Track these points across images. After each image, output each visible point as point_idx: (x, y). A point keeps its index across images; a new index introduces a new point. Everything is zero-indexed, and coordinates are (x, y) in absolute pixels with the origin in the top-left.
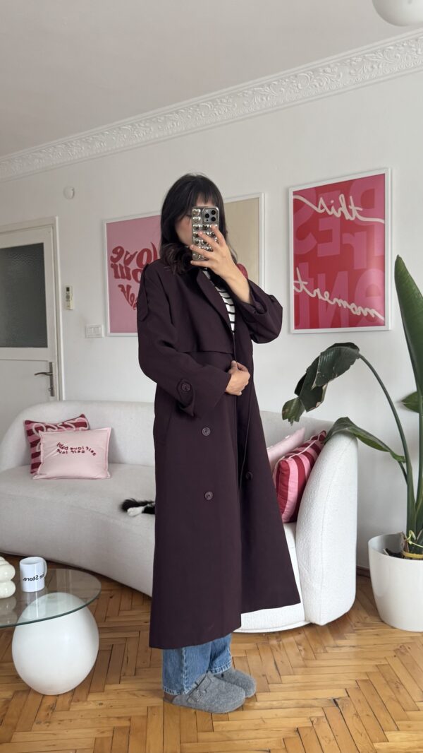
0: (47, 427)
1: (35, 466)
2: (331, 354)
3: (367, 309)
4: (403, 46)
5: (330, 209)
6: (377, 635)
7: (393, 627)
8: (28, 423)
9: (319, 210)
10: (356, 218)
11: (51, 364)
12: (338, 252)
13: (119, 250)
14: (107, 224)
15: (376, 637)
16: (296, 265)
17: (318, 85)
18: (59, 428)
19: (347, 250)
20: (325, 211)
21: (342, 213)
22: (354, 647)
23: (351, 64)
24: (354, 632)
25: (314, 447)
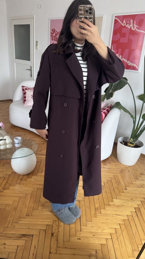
1: (25, 101)
3: (133, 64)
5: (127, 25)
6: (116, 165)
7: (121, 163)
9: (123, 25)
10: (135, 29)
12: (127, 42)
15: (115, 166)
16: (112, 44)
19: (130, 41)
20: (125, 25)
21: (131, 27)
22: (108, 168)
24: (109, 163)
25: (107, 110)
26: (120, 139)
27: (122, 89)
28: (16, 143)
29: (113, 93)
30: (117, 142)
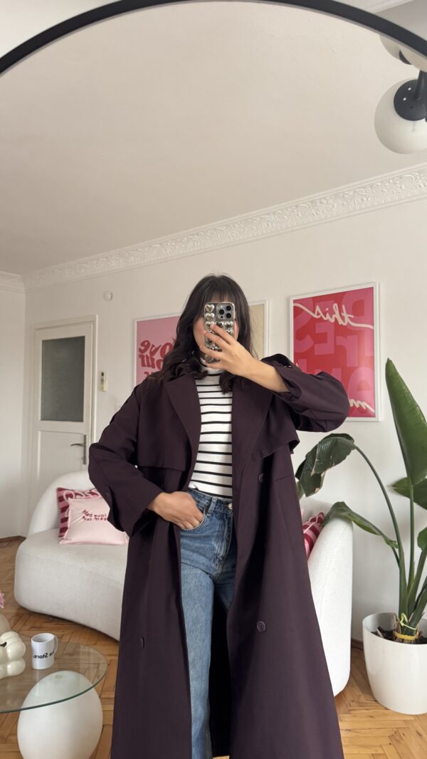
0: (76, 494)
1: (63, 530)
2: (328, 444)
3: (359, 402)
4: (389, 182)
5: (325, 316)
6: (372, 717)
7: (386, 709)
8: (60, 490)
9: (315, 316)
10: (348, 323)
11: (85, 436)
12: (333, 352)
13: (146, 344)
14: (138, 323)
15: (370, 719)
17: (315, 214)
18: (86, 495)
19: (340, 351)
20: (321, 317)
21: (336, 320)
22: (349, 730)
23: (344, 197)
24: (349, 712)
25: (313, 529)
26: (369, 622)
27: (343, 462)
28: (36, 657)
29: (322, 475)
30: (359, 639)
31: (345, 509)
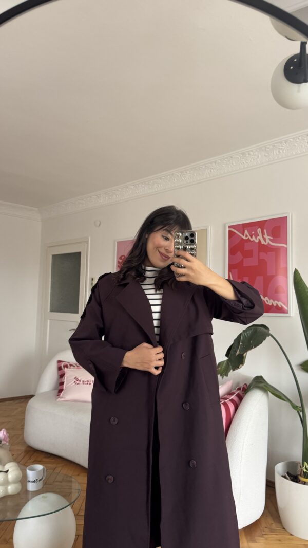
1: (60, 391)
2: (250, 332)
3: (276, 302)
4: (299, 139)
5: (252, 237)
6: (280, 540)
7: (291, 535)
8: (59, 362)
9: (245, 238)
10: (268, 243)
12: (257, 264)
13: (123, 257)
14: (118, 242)
15: (278, 542)
16: (229, 271)
17: (245, 163)
19: (262, 263)
20: (249, 238)
21: (259, 240)
23: (266, 150)
24: (262, 536)
25: (238, 396)
26: (280, 468)
27: (260, 345)
28: (29, 481)
29: (244, 355)
30: (272, 480)
31: (263, 381)
